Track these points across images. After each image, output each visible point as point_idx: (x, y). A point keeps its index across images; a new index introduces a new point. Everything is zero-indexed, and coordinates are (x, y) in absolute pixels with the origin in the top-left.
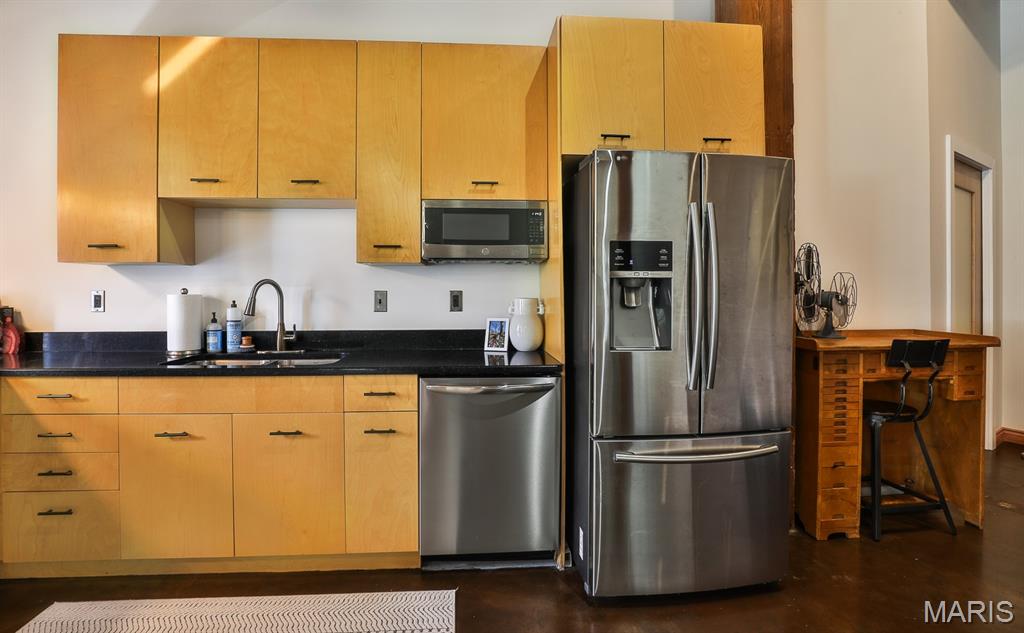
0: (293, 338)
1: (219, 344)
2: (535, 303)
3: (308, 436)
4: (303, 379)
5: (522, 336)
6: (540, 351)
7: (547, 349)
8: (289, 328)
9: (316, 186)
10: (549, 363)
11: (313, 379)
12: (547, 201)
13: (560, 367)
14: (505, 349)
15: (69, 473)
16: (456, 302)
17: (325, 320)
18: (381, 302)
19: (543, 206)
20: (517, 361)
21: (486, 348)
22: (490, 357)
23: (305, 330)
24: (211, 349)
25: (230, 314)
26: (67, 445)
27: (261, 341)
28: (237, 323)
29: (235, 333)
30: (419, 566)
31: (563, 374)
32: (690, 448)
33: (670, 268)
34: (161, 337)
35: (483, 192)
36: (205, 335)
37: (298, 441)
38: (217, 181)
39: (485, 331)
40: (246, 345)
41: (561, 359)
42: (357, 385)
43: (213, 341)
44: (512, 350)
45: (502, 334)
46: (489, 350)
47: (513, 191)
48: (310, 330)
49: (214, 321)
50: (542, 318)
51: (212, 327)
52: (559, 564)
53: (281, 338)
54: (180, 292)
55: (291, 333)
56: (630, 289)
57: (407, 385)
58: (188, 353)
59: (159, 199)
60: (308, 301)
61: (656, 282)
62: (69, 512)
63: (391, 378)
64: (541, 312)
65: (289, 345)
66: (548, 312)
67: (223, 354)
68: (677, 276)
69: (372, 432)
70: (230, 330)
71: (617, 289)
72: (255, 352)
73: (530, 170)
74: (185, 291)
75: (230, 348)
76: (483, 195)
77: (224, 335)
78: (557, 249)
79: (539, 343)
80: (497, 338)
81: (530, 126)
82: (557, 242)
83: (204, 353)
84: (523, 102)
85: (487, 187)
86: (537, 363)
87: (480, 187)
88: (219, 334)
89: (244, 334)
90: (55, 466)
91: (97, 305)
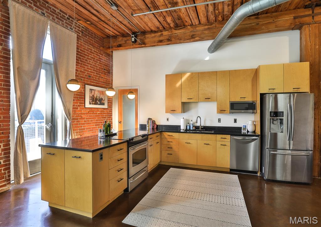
0: (203, 127)
2: (254, 122)
3: (210, 145)
4: (209, 135)
5: (250, 128)
6: (254, 132)
7: (256, 132)
8: (202, 125)
9: (209, 99)
10: (257, 134)
11: (211, 135)
12: (256, 101)
13: (259, 135)
14: (247, 131)
15: (172, 148)
16: (235, 121)
17: (208, 124)
18: (219, 120)
19: (255, 102)
20: (249, 133)
21: (242, 131)
22: (243, 133)
23: (205, 126)
24: (188, 129)
25: (191, 123)
26: (171, 143)
27: (197, 128)
28: (192, 124)
30: (229, 171)
31: (260, 136)
32: (290, 152)
33: (283, 117)
34: (180, 126)
35: (242, 99)
36: (187, 126)
37: (208, 146)
38: (192, 99)
39: (242, 127)
40: (194, 128)
41: (259, 133)
42: (219, 136)
43: (188, 127)
44: (248, 131)
45: (246, 128)
46: (243, 131)
47: (249, 99)
49: (188, 124)
50: (255, 125)
51: (188, 125)
52: (259, 174)
53: (201, 127)
56: (274, 120)
57: (228, 137)
58: (184, 129)
59: (182, 102)
61: (280, 119)
62: (172, 154)
63: (225, 135)
64: (255, 124)
65: (202, 129)
66: (256, 124)
68: (285, 118)
69: (222, 145)
70: (191, 125)
71: (272, 120)
72: (196, 130)
73: (253, 95)
74: (184, 118)
75: (191, 129)
76: (243, 100)
77: (190, 126)
78: (259, 111)
79: (254, 130)
80: (245, 129)
81: (253, 85)
82: (259, 109)
84: (251, 81)
85: (243, 98)
86: (254, 134)
87: (242, 98)
89: (193, 126)
90: (169, 147)
91: (168, 120)
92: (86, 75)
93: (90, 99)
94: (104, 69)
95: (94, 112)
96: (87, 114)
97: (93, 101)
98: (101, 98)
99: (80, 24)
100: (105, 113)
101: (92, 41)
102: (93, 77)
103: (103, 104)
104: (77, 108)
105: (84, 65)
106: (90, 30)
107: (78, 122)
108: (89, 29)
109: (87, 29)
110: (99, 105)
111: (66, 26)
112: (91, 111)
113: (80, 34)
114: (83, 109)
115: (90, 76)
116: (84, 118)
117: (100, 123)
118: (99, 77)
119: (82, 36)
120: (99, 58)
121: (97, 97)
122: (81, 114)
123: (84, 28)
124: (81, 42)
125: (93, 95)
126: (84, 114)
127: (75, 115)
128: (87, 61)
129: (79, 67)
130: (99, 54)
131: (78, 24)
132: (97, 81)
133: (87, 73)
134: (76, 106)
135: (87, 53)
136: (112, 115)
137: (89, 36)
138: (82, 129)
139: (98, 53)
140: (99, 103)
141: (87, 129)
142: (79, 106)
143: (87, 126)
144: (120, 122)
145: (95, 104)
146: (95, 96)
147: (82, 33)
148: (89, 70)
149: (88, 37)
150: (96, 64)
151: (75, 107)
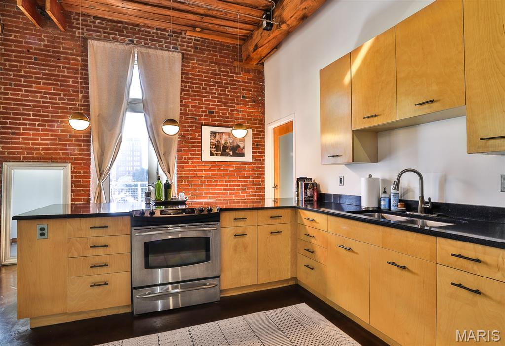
0: (429, 206)
1: (387, 205)
3: (411, 272)
8: (426, 200)
9: (433, 104)
11: (415, 234)
15: (313, 252)
17: (456, 196)
23: (440, 202)
24: (382, 207)
25: (392, 189)
27: (410, 206)
28: (397, 195)
29: (394, 200)
34: (359, 199)
36: (379, 200)
37: (405, 273)
38: (376, 116)
40: (400, 207)
42: (448, 246)
43: (384, 204)
48: (444, 202)
49: (385, 192)
51: (383, 196)
53: (421, 205)
54: (368, 177)
55: (427, 203)
57: (496, 258)
58: (371, 208)
59: (353, 131)
60: (443, 183)
62: (313, 268)
63: (480, 247)
65: (426, 210)
67: (389, 212)
69: (460, 286)
72: (405, 212)
74: (370, 176)
75: (392, 208)
77: (389, 200)
83: (378, 210)
88: (387, 200)
89: (401, 201)
90: (309, 247)
91: (341, 182)
92: (203, 112)
93: (212, 148)
94: (243, 97)
95: (222, 168)
96: (205, 170)
97: (217, 151)
98: (235, 144)
99: (191, 37)
100: (246, 171)
101: (216, 56)
102: (219, 113)
103: (242, 155)
104: (187, 162)
105: (199, 96)
106: (212, 40)
107: (188, 182)
108: (209, 40)
109: (204, 41)
110: (231, 156)
111: (166, 47)
112: (214, 167)
113: (191, 52)
114: (198, 163)
115: (212, 112)
116: (201, 178)
117: (234, 186)
118: (232, 110)
119: (196, 54)
120: (231, 80)
121: (226, 143)
122: (196, 170)
123: (199, 41)
124: (192, 63)
125: (218, 141)
126: (201, 170)
127: (184, 172)
128: (206, 89)
129: (190, 100)
130: (231, 73)
131: (188, 38)
132: (227, 118)
133: (206, 108)
134: (185, 158)
135: (205, 77)
136: (263, 174)
137: (209, 51)
138: (197, 194)
139: (228, 72)
140: (231, 153)
141: (206, 194)
142: (189, 158)
143: (207, 190)
144: (275, 187)
145: (222, 155)
146: (223, 142)
147: (196, 48)
148: (211, 103)
149: (206, 52)
150: (225, 91)
151: (183, 160)
